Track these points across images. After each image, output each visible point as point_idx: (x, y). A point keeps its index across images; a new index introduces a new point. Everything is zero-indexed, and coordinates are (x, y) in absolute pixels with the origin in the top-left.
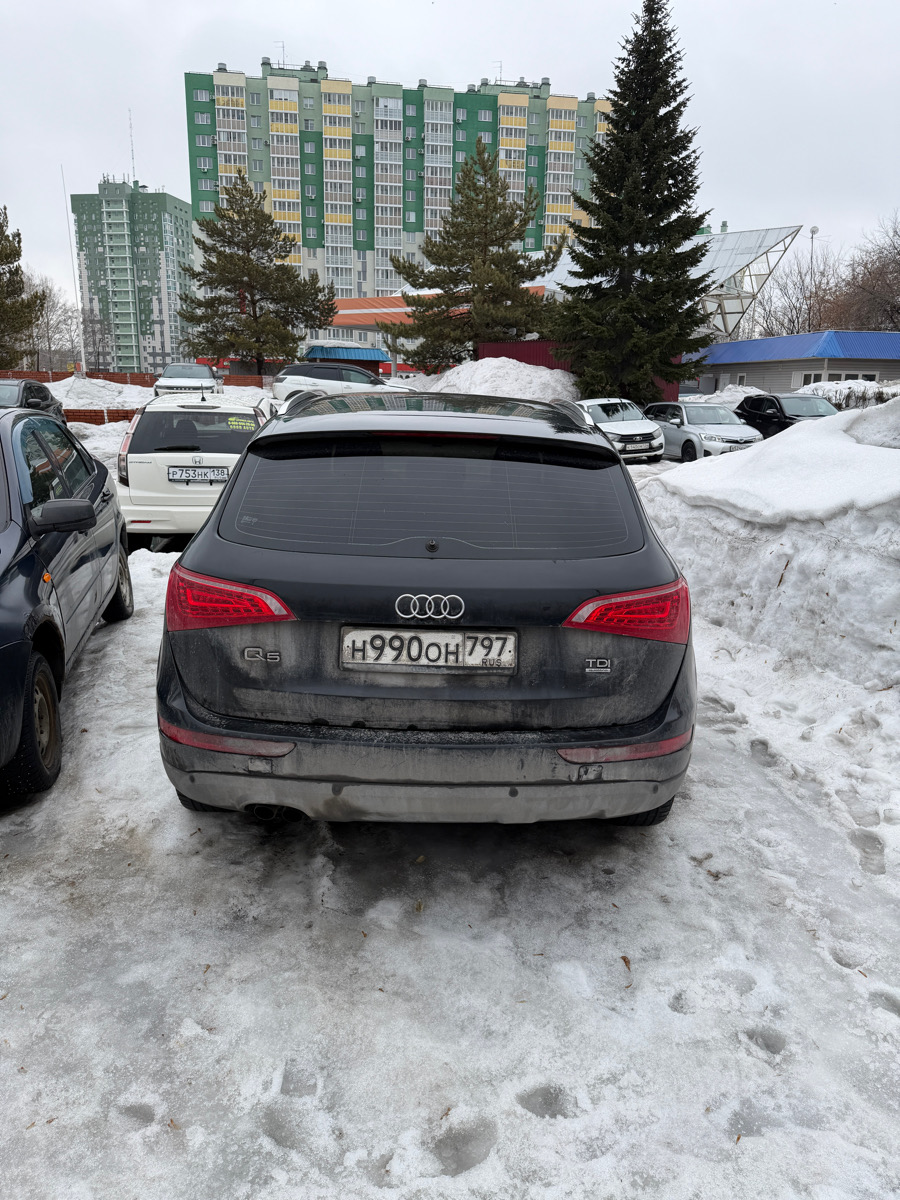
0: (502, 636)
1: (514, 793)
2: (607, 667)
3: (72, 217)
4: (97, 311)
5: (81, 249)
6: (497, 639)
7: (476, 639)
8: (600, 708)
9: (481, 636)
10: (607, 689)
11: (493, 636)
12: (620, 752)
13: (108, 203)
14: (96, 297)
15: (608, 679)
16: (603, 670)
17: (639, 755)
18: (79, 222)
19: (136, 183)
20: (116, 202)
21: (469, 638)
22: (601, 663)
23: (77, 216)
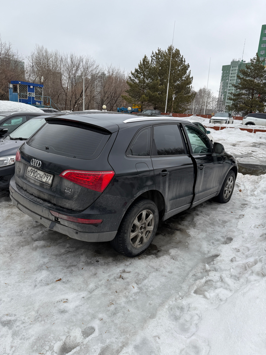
0: (51, 175)
1: (41, 219)
2: (70, 191)
3: (222, 72)
4: (222, 99)
5: (222, 81)
6: (50, 176)
7: (46, 174)
8: (67, 203)
9: (47, 174)
10: (69, 198)
11: (49, 175)
12: (65, 217)
13: (233, 67)
14: (223, 94)
15: (70, 195)
16: (69, 192)
17: (70, 220)
18: (223, 74)
19: (242, 60)
20: (235, 67)
21: (45, 174)
22: (69, 190)
23: (223, 72)
